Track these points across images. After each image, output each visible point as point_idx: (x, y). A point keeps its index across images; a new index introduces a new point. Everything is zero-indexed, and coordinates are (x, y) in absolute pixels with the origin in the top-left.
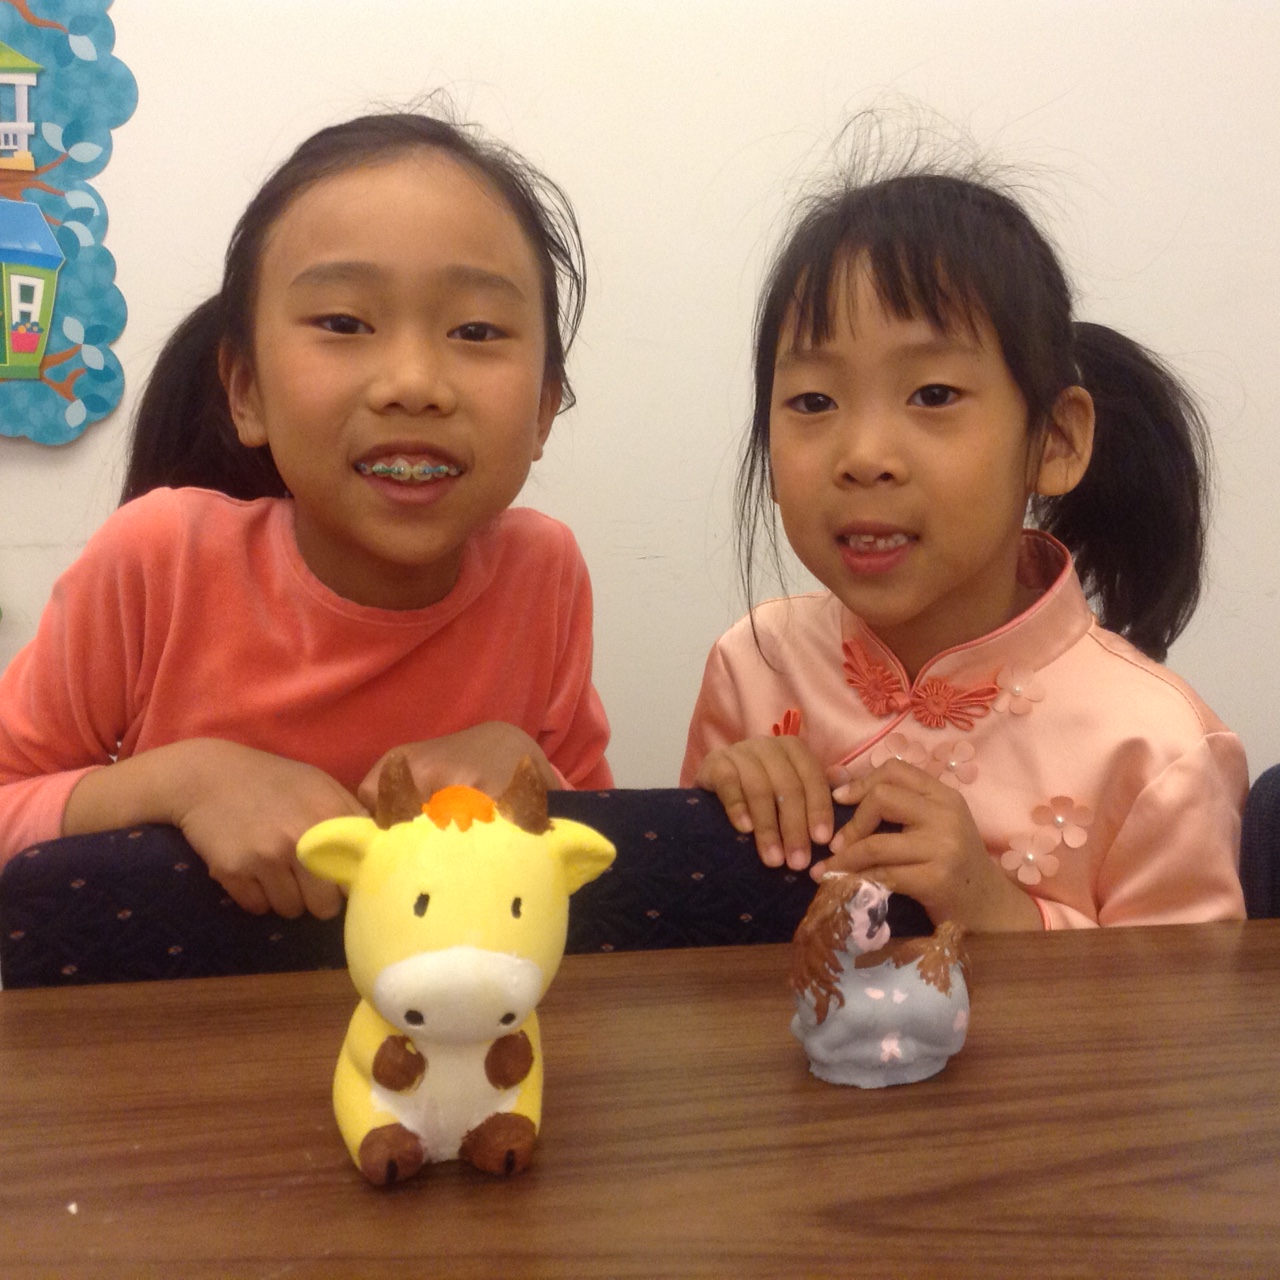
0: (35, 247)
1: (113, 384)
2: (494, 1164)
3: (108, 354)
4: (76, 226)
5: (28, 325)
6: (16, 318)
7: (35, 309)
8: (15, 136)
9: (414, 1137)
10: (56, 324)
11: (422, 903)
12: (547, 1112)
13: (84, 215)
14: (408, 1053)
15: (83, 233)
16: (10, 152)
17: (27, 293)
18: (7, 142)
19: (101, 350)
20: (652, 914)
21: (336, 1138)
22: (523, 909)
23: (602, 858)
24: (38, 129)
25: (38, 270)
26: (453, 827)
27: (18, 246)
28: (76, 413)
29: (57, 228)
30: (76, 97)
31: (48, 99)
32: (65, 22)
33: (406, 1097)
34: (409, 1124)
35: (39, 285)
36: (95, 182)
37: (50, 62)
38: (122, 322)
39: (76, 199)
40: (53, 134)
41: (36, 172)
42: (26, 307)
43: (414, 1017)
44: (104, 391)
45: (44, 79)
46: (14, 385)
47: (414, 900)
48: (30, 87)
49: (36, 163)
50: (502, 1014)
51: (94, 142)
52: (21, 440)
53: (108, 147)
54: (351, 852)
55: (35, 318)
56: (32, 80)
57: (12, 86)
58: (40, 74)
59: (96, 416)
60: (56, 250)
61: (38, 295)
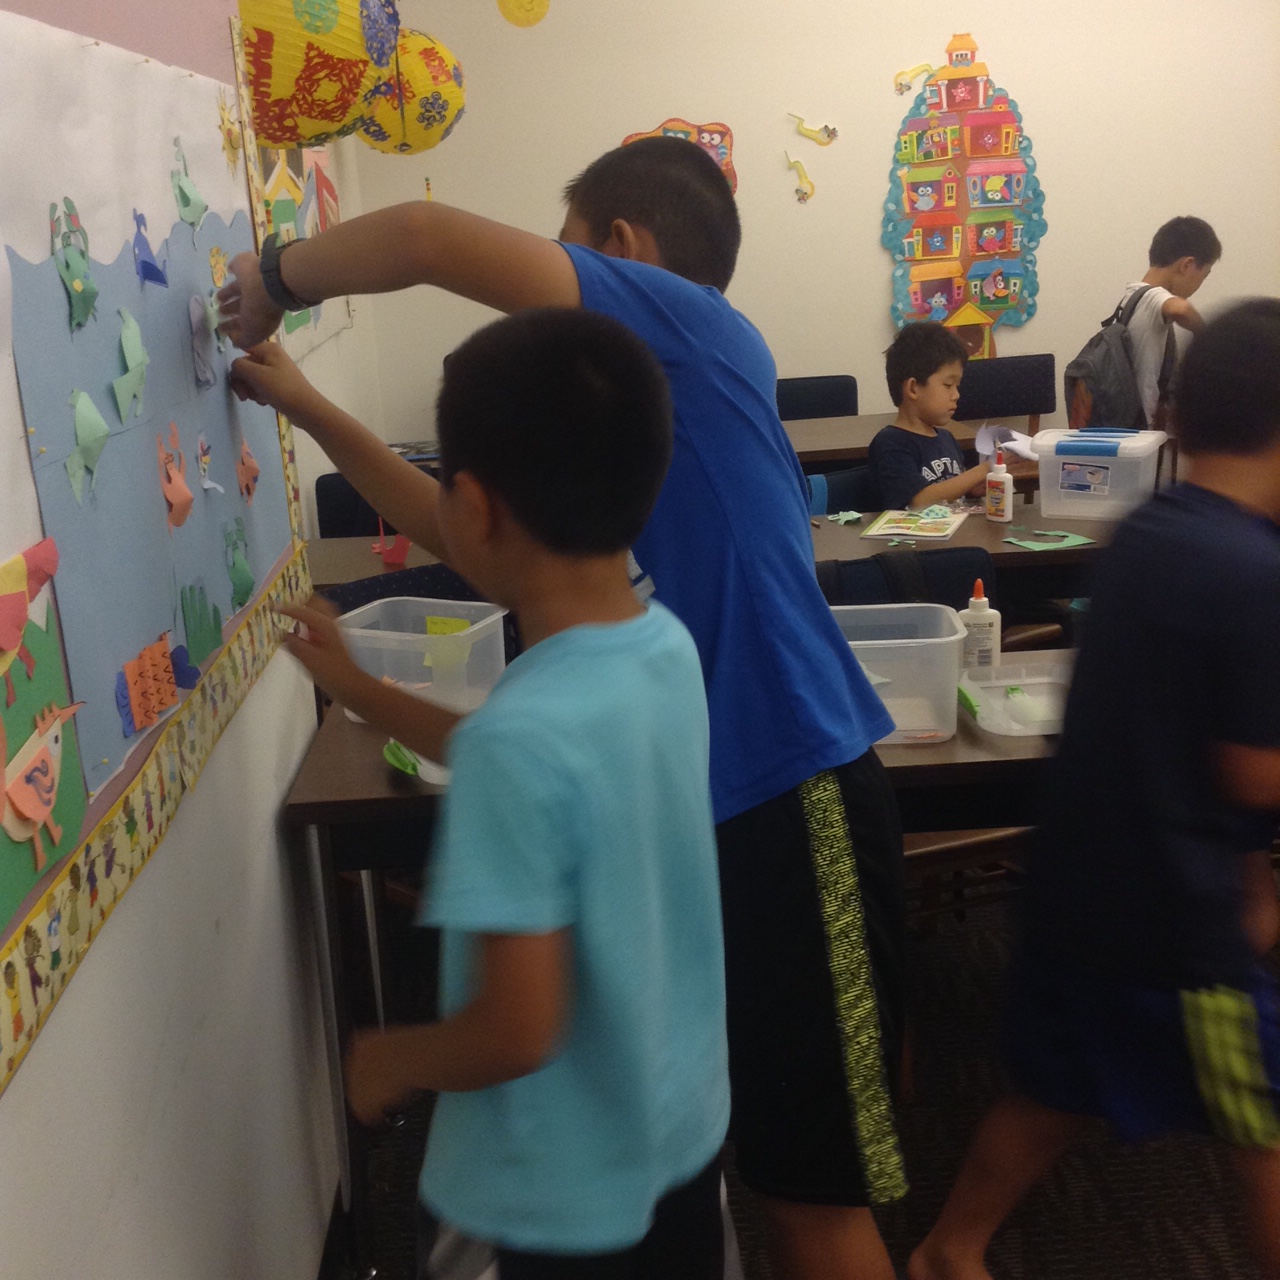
0: (1018, 271)
1: (1034, 308)
3: (1034, 301)
4: (1028, 265)
5: (1015, 293)
6: (1012, 292)
7: (1017, 289)
8: (1016, 242)
10: (1022, 292)
13: (1030, 262)
15: (1030, 268)
16: (1015, 247)
17: (1015, 284)
18: (1015, 244)
19: (1032, 298)
24: (1022, 240)
25: (1018, 278)
28: (1025, 316)
29: (1024, 266)
30: (1032, 230)
31: (1025, 232)
32: (1031, 210)
35: (1018, 282)
36: (1034, 253)
37: (1027, 221)
38: (1037, 290)
39: (1029, 258)
40: (1025, 240)
41: (1020, 251)
42: (1015, 288)
44: (1031, 310)
45: (1025, 226)
46: (1011, 310)
48: (1022, 229)
49: (1021, 249)
51: (1036, 242)
52: (1010, 325)
53: (1039, 242)
55: (1017, 291)
57: (1017, 229)
60: (1023, 272)
61: (1018, 285)
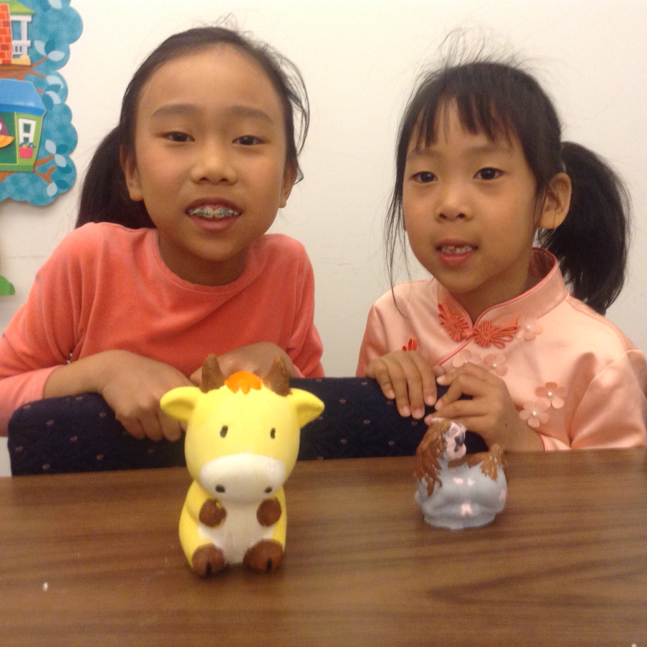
0: (31, 104)
1: (71, 175)
2: (261, 565)
3: (68, 159)
4: (51, 94)
5: (28, 144)
6: (22, 141)
7: (31, 136)
8: (21, 48)
9: (219, 552)
10: (42, 143)
11: (224, 431)
12: (289, 539)
13: (56, 88)
14: (216, 508)
15: (56, 98)
16: (18, 56)
17: (27, 128)
18: (16, 51)
19: (65, 157)
20: (343, 441)
21: (180, 552)
22: (276, 434)
23: (317, 409)
24: (32, 44)
25: (31, 116)
26: (240, 392)
27: (22, 104)
29: (42, 94)
30: (51, 28)
31: (38, 29)
33: (216, 531)
34: (218, 543)
35: (33, 124)
36: (61, 71)
37: (38, 10)
38: (75, 143)
39: (52, 80)
40: (40, 47)
41: (31, 66)
42: (26, 135)
43: (220, 489)
44: (66, 178)
45: (35, 18)
46: (21, 175)
47: (220, 429)
48: (28, 23)
49: (32, 62)
50: (265, 487)
51: (60, 50)
52: (24, 203)
53: (68, 53)
54: (188, 405)
55: (31, 140)
56: (29, 19)
57: (18, 23)
58: (33, 16)
59: (61, 191)
60: (42, 106)
61: (33, 129)
